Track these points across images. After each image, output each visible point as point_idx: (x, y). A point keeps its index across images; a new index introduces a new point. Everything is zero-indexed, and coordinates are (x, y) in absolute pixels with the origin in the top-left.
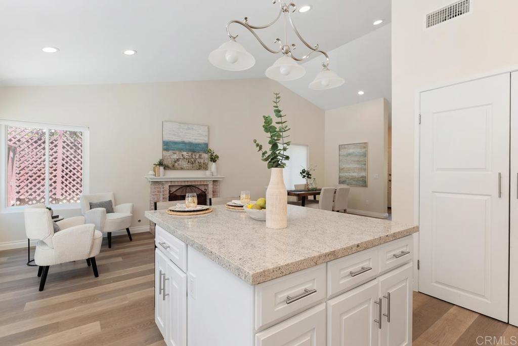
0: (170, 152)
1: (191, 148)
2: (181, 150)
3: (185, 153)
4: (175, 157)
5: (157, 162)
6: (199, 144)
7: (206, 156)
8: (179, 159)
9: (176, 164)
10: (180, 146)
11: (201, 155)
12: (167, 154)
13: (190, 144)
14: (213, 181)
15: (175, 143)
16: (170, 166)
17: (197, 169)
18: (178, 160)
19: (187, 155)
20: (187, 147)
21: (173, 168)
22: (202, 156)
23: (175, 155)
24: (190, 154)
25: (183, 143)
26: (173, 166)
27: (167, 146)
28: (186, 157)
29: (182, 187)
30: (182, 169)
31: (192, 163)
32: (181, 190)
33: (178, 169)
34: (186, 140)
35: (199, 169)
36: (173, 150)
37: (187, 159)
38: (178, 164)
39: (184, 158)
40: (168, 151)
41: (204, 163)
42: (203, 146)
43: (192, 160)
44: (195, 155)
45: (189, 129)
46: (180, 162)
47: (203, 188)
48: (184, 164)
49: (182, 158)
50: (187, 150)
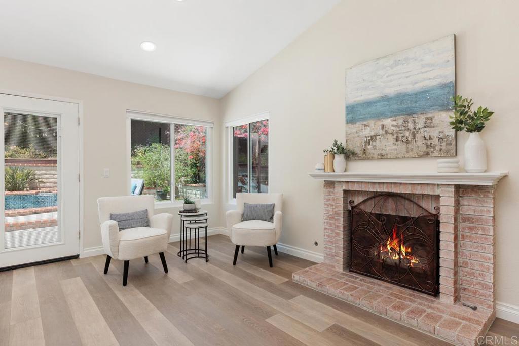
0: (358, 123)
1: (404, 106)
2: (379, 116)
3: (388, 122)
4: (368, 132)
5: (329, 146)
6: (424, 92)
7: (445, 119)
8: (376, 136)
9: (369, 147)
10: (378, 108)
11: (431, 118)
12: (354, 128)
13: (401, 97)
14: (458, 188)
15: (369, 104)
16: (358, 151)
17: (420, 156)
18: (373, 138)
19: (394, 123)
20: (395, 107)
21: (365, 156)
22: (436, 120)
23: (368, 129)
24: (400, 122)
25: (386, 99)
26: (364, 151)
27: (354, 114)
28: (391, 129)
29: (376, 195)
30: (382, 157)
31: (407, 142)
32: (372, 202)
33: (373, 158)
34: (391, 91)
35: (427, 154)
36: (363, 119)
37: (393, 134)
38: (375, 148)
39: (387, 132)
40: (355, 123)
41: (440, 139)
42: (439, 92)
43: (407, 134)
44: (414, 122)
45: (397, 63)
46: (377, 143)
47: (430, 207)
48: (387, 145)
49: (381, 132)
50: (393, 114)
